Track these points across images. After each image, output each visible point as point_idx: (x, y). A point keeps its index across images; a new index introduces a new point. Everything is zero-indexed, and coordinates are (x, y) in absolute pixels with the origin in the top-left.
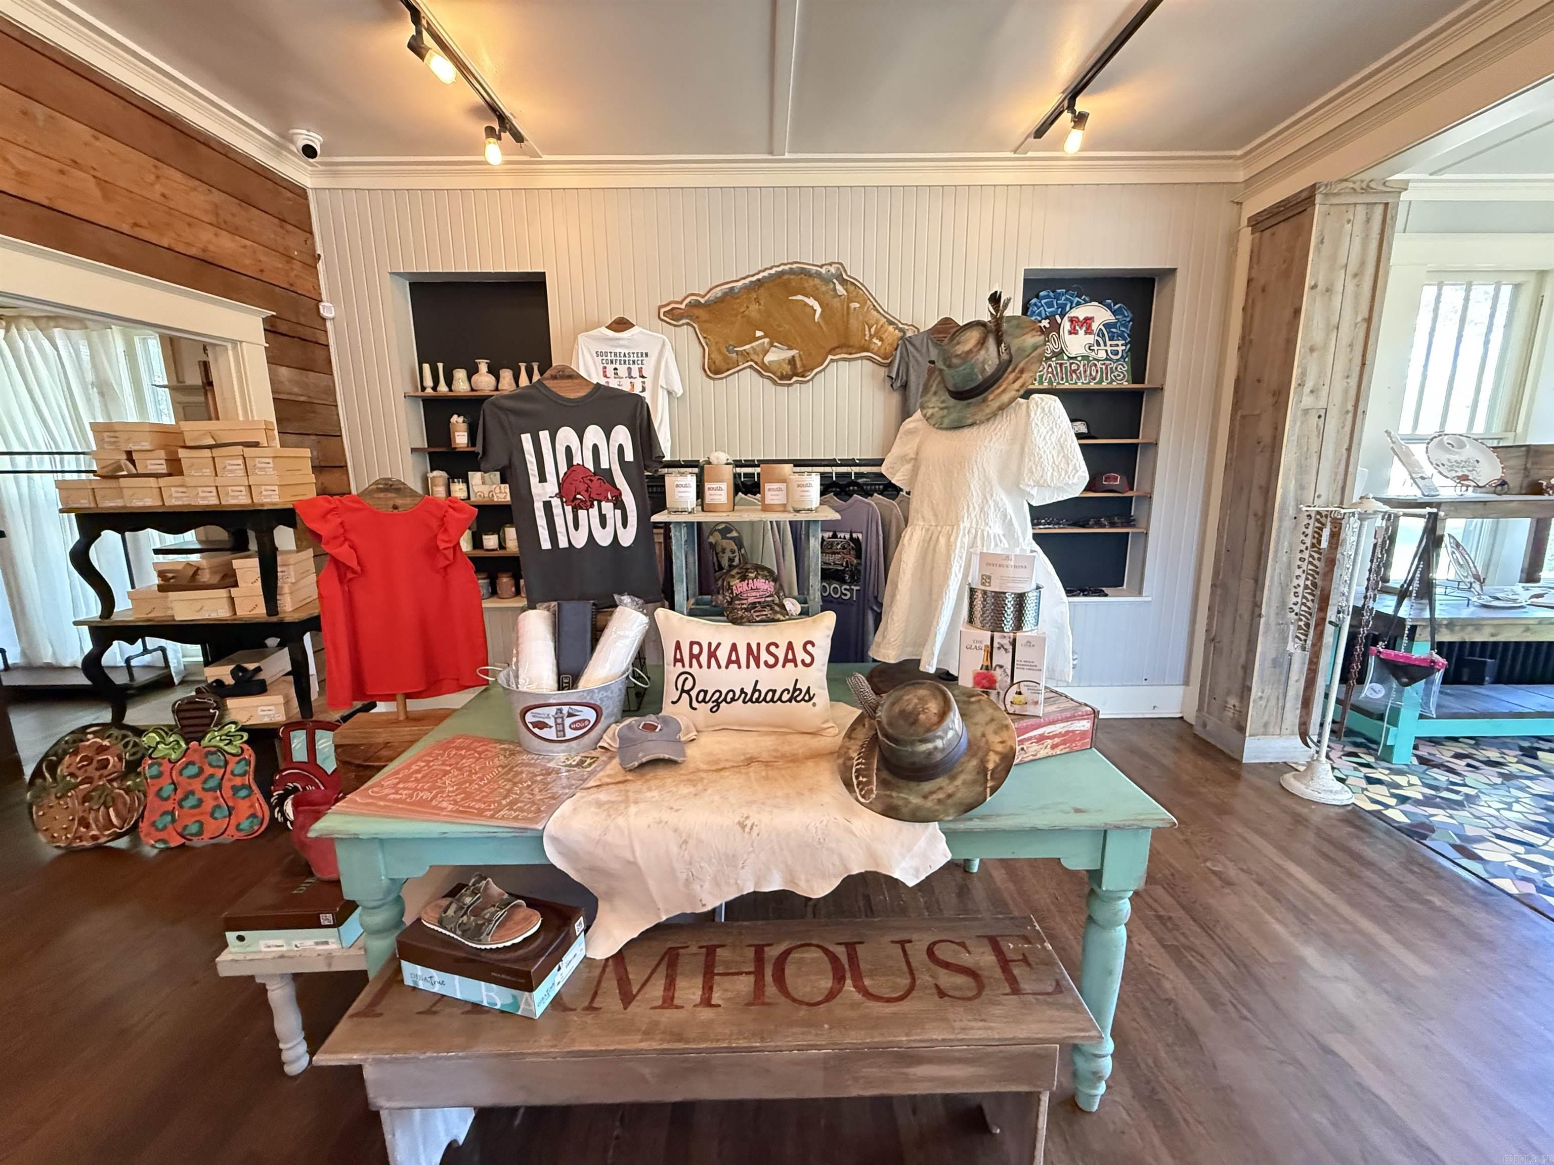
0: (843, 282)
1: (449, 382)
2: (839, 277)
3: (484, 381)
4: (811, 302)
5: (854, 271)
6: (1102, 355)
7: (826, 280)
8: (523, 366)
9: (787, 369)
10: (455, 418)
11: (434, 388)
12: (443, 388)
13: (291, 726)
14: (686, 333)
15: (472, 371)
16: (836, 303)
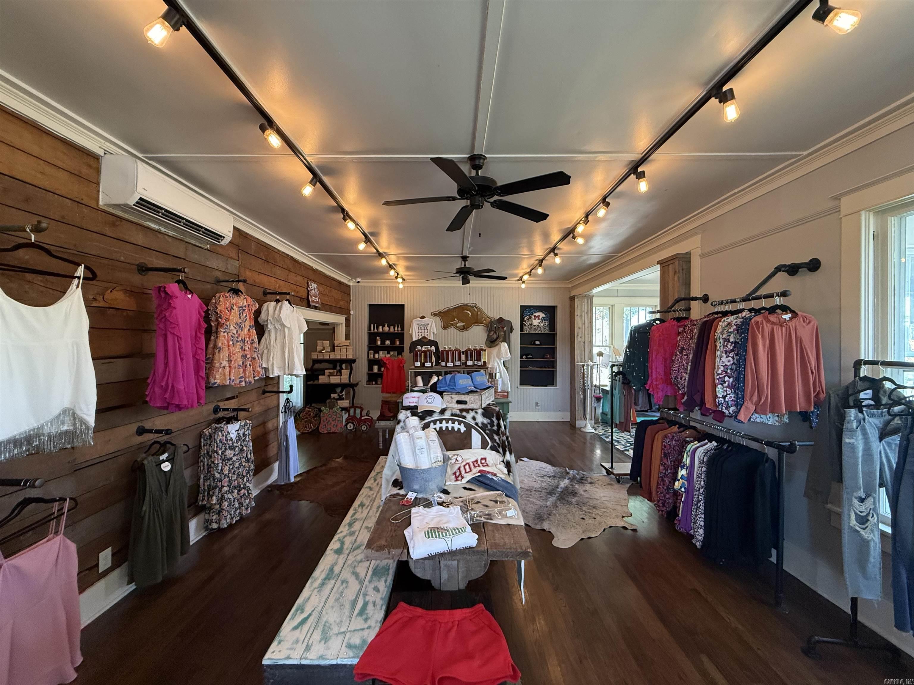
0: (476, 308)
1: (378, 328)
2: (475, 306)
3: (386, 329)
4: (468, 312)
5: (479, 305)
6: (542, 325)
7: (472, 307)
8: (396, 325)
9: (462, 328)
10: (378, 338)
11: (374, 330)
12: (376, 330)
13: (350, 407)
14: (438, 319)
15: (383, 326)
16: (475, 312)
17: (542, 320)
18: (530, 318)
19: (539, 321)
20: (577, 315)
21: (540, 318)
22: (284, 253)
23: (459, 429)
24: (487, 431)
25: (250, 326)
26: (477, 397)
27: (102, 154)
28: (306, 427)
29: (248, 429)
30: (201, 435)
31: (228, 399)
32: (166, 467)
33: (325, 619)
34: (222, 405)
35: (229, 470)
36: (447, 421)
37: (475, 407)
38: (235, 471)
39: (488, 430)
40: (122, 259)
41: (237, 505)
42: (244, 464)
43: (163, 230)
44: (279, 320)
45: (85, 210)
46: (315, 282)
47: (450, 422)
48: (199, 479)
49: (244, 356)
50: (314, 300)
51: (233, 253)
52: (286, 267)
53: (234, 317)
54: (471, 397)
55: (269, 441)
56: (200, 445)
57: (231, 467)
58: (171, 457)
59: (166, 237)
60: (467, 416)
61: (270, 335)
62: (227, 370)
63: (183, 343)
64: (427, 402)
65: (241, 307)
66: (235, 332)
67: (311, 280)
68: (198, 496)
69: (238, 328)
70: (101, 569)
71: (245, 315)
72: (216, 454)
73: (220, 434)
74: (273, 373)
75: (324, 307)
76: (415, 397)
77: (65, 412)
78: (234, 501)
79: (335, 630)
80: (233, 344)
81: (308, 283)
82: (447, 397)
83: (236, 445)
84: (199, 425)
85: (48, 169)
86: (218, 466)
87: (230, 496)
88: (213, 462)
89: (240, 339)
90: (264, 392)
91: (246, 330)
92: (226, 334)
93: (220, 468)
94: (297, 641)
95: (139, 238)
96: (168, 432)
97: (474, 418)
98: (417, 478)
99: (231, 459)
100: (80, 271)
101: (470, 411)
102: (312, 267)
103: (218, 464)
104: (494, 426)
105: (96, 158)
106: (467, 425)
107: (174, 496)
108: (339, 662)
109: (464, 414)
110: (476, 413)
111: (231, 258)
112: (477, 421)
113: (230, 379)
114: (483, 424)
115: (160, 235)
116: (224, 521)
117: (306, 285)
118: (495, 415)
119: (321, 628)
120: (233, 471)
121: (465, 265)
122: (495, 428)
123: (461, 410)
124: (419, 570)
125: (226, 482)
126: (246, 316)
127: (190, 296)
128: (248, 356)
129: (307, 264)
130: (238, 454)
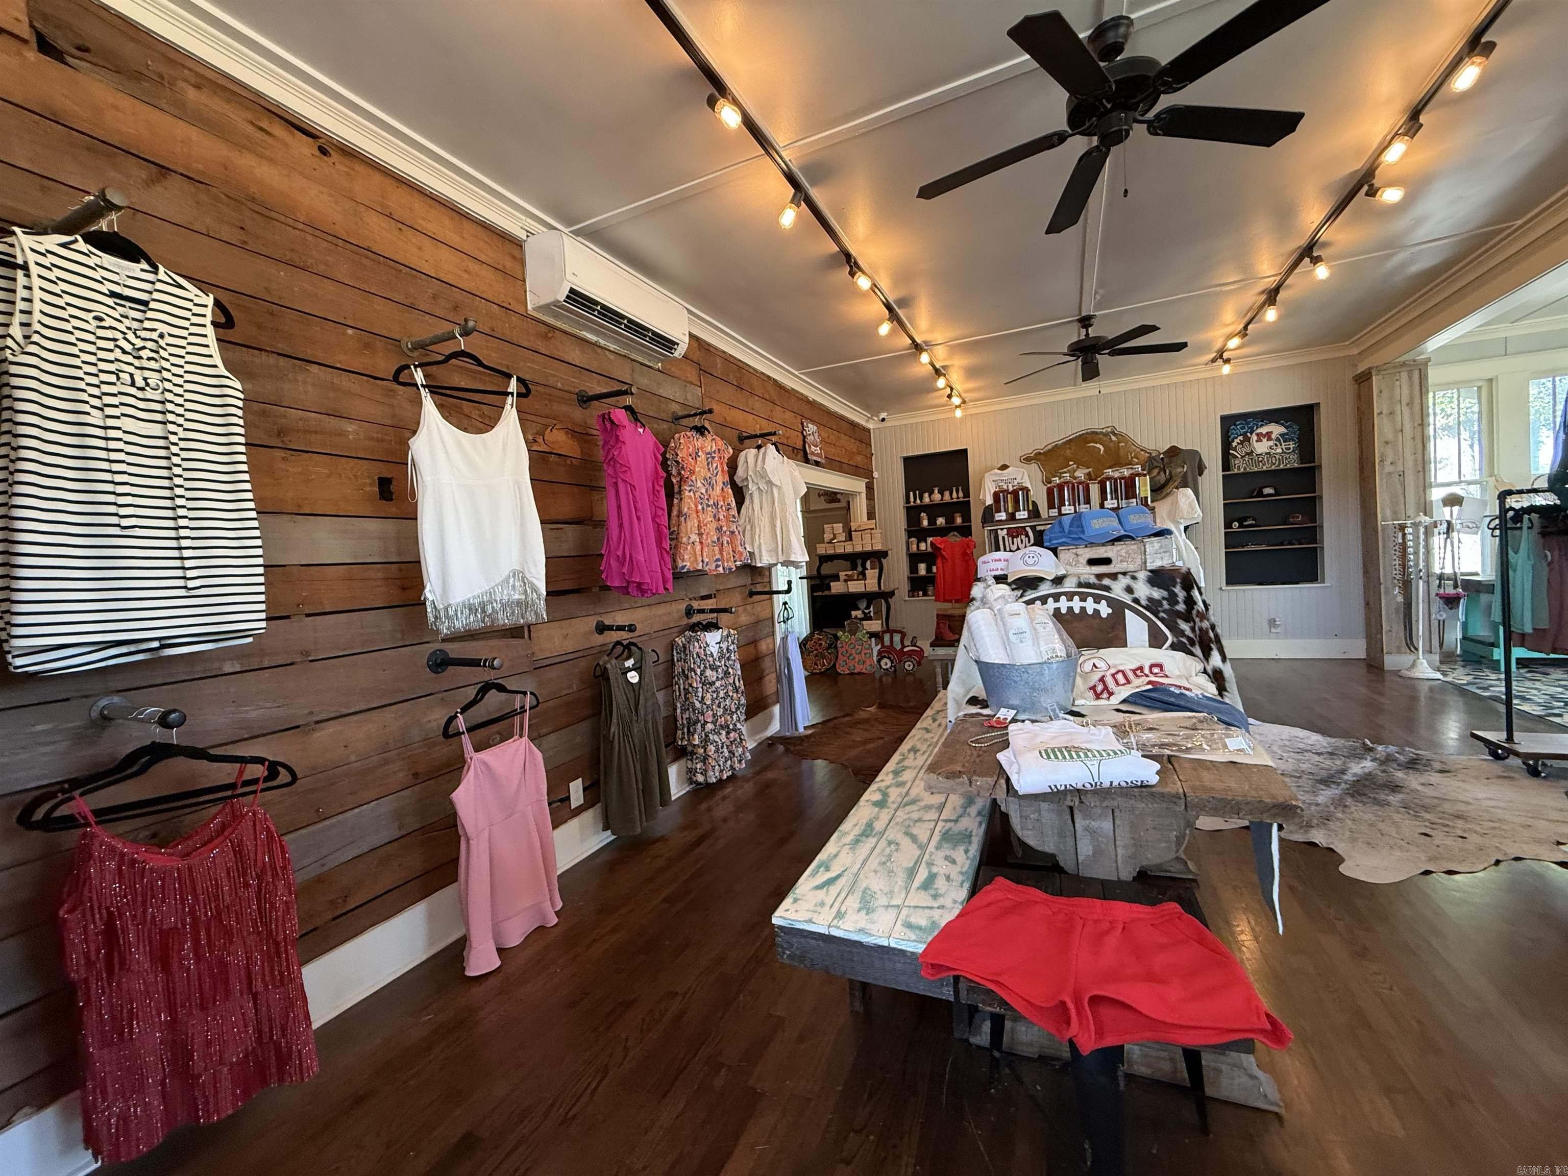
0: (1115, 435)
1: (921, 498)
2: (1113, 433)
3: (937, 497)
4: (1098, 445)
5: (1120, 429)
6: (1279, 451)
7: (1106, 435)
8: (954, 489)
10: (923, 514)
11: (914, 502)
12: (918, 501)
13: (884, 632)
14: (1034, 467)
15: (931, 493)
16: (1111, 445)
17: (1278, 439)
18: (1248, 439)
19: (1271, 443)
20: (1380, 414)
21: (1273, 436)
22: (763, 373)
23: (1097, 612)
24: (1162, 614)
25: (724, 483)
26: (1135, 547)
27: (525, 238)
28: (816, 664)
29: (733, 643)
30: (672, 645)
31: (703, 598)
32: (633, 677)
33: (864, 885)
34: (696, 605)
35: (713, 700)
36: (1070, 596)
37: (1131, 567)
38: (720, 703)
39: (1164, 611)
40: (559, 385)
41: (727, 754)
42: (731, 694)
43: (602, 342)
44: (763, 475)
45: (514, 319)
46: (813, 422)
47: (1076, 598)
48: (675, 709)
49: (719, 529)
50: (814, 450)
51: (691, 373)
52: (767, 397)
53: (701, 469)
54: (1119, 548)
55: (763, 671)
56: (673, 659)
57: (715, 696)
58: (638, 665)
59: (607, 352)
60: (1112, 587)
61: (752, 502)
62: (698, 547)
63: (637, 494)
64: (1026, 564)
65: (709, 453)
66: (703, 491)
67: (807, 419)
68: (676, 733)
69: (707, 486)
70: (574, 803)
71: (715, 465)
72: (693, 674)
73: (696, 644)
74: (761, 559)
75: (831, 464)
76: (1000, 560)
77: (514, 573)
78: (722, 747)
79: (883, 901)
80: (703, 509)
81: (802, 424)
82: (1065, 555)
83: (718, 664)
84: (667, 632)
85: (474, 267)
86: (697, 692)
87: (716, 738)
88: (691, 685)
89: (711, 502)
90: (752, 594)
91: (718, 489)
92: (692, 493)
93: (700, 695)
94: (822, 904)
95: (575, 355)
96: (631, 628)
97: (1129, 590)
98: (1015, 682)
99: (714, 683)
100: (513, 386)
101: (1120, 576)
102: (807, 397)
103: (697, 688)
104: (1177, 603)
105: (518, 244)
106: (1111, 602)
107: (646, 722)
108: (893, 945)
109: (1106, 582)
110: (1134, 578)
111: (691, 383)
112: (1136, 595)
113: (703, 561)
114: (1150, 599)
115: (599, 350)
116: (711, 773)
117: (800, 427)
118: (1178, 580)
119: (858, 894)
120: (717, 702)
121: (1087, 335)
122: (1181, 607)
123: (1099, 577)
124: (1030, 832)
125: (709, 715)
126: (716, 468)
127: (641, 430)
128: (724, 529)
129: (797, 392)
130: (722, 678)
